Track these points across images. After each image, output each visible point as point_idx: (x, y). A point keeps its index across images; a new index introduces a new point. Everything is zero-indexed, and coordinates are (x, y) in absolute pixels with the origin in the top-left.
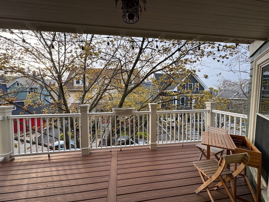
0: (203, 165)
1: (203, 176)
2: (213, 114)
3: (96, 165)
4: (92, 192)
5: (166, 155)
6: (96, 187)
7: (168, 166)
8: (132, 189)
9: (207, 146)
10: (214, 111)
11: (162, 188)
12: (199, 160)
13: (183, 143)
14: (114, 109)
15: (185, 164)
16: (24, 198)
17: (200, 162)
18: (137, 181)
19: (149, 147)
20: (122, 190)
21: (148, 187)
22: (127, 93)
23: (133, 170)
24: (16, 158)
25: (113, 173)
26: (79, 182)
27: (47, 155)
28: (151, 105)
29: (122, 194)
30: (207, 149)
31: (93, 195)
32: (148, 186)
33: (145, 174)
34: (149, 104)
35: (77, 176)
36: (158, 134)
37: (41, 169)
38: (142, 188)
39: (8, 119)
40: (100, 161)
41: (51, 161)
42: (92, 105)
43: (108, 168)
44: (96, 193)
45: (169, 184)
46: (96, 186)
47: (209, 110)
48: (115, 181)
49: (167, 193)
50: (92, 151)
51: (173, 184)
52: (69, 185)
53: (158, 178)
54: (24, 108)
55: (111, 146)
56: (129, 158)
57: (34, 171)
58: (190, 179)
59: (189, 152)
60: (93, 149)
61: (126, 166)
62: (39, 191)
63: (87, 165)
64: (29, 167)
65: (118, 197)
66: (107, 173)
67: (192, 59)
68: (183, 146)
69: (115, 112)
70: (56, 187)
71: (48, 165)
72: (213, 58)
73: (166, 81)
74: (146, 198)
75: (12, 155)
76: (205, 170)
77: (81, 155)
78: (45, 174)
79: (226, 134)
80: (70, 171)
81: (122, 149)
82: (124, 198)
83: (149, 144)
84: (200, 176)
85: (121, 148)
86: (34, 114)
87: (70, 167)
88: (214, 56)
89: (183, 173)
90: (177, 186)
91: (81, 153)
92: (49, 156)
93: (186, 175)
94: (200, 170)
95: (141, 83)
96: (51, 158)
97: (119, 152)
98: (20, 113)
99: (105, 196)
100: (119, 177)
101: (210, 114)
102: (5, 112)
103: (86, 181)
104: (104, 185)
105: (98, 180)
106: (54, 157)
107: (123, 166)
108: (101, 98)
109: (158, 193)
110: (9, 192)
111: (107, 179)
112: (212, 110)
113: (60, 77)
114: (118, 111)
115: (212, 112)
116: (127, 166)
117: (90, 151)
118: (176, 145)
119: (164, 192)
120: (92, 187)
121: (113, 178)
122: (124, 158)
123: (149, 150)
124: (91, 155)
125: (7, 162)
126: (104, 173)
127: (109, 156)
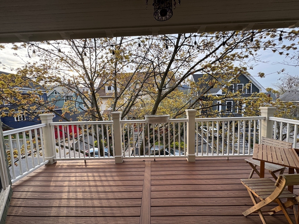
0: (254, 184)
1: (255, 197)
2: (270, 123)
3: (130, 174)
4: (126, 200)
5: (207, 168)
6: (130, 195)
7: (209, 182)
8: (167, 202)
9: (260, 161)
10: (272, 118)
11: (201, 205)
12: (250, 177)
13: (228, 157)
14: (147, 116)
15: (230, 181)
16: (66, 198)
17: (250, 180)
18: (172, 194)
19: (187, 158)
20: (157, 202)
21: (185, 202)
22: (161, 99)
23: (168, 182)
24: (58, 162)
25: (147, 184)
26: (113, 189)
27: (83, 161)
28: (188, 111)
29: (156, 205)
30: (260, 166)
31: (127, 203)
32: (185, 201)
33: (181, 188)
34: (187, 110)
35: (112, 183)
36: (197, 144)
37: (79, 173)
38: (178, 202)
39: (50, 126)
40: (133, 170)
41: (87, 167)
42: (124, 111)
43: (141, 178)
44: (130, 201)
45: (210, 202)
46: (129, 194)
47: (265, 118)
48: (148, 192)
49: (207, 210)
50: (125, 160)
51: (214, 202)
52: (105, 191)
53: (197, 194)
54: (62, 116)
55: (144, 156)
56: (163, 169)
57: (73, 175)
58: (237, 198)
59: (236, 168)
60: (126, 158)
61: (161, 177)
62: (78, 193)
63: (121, 173)
64: (69, 171)
65: (152, 208)
66: (141, 183)
67: (242, 54)
68: (228, 160)
69: (148, 119)
70: (92, 191)
71: (85, 170)
72: (273, 50)
73: (207, 83)
74: (183, 213)
75: (54, 158)
76: (257, 190)
77: (115, 163)
78: (83, 179)
79: (289, 148)
80: (104, 178)
81: (156, 160)
82: (159, 210)
83: (186, 155)
84: (250, 197)
85: (155, 158)
86: (70, 121)
87: (104, 173)
88: (274, 47)
89: (228, 192)
90: (220, 205)
91: (114, 160)
92: (85, 162)
93: (231, 194)
94: (249, 189)
95: (177, 86)
96: (87, 164)
97: (152, 163)
98: (59, 121)
99: (139, 206)
100: (153, 188)
101: (266, 122)
102: (47, 120)
103: (120, 189)
104: (137, 195)
105: (132, 189)
106: (90, 163)
107: (157, 177)
108: (133, 104)
109: (197, 209)
110: (54, 191)
111: (140, 188)
112: (270, 117)
113: (92, 84)
114: (151, 119)
115: (270, 119)
116: (161, 178)
117: (123, 159)
118: (220, 158)
119: (203, 209)
120: (125, 195)
121: (147, 189)
122: (158, 169)
123: (186, 162)
124: (124, 163)
125: (51, 165)
126: (137, 183)
127: (142, 166)
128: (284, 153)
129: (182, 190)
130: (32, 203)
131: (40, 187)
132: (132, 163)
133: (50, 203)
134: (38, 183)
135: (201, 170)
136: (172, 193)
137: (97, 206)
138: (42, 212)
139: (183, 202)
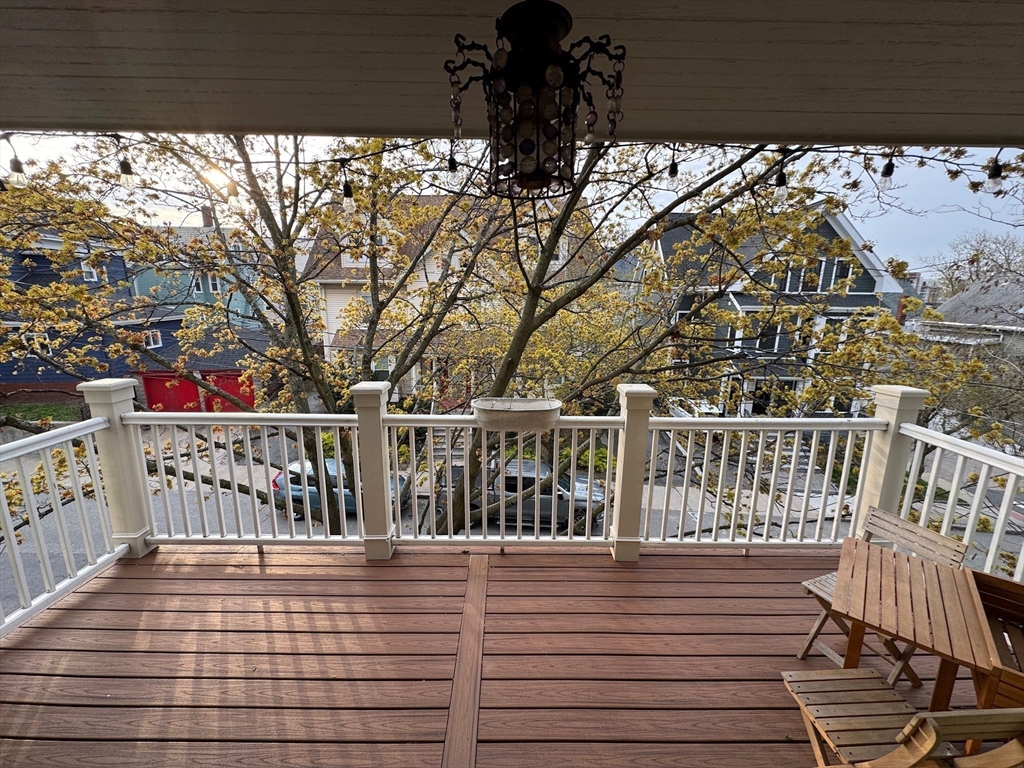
0: (826, 696)
2: (901, 442)
3: (413, 605)
4: (397, 713)
5: (672, 590)
6: (409, 694)
7: (678, 644)
8: (533, 724)
10: (911, 430)
13: (747, 547)
15: (746, 645)
16: (186, 703)
18: (553, 693)
19: (611, 548)
20: (499, 724)
21: (592, 725)
22: (535, 323)
24: (162, 548)
25: (470, 645)
26: (353, 668)
27: (254, 548)
28: (627, 391)
29: (496, 738)
31: (398, 725)
32: (594, 720)
34: (623, 388)
35: (350, 644)
37: (239, 600)
38: (568, 724)
39: (125, 426)
40: (427, 589)
41: (268, 571)
42: (405, 355)
43: (452, 623)
45: (674, 726)
46: (408, 691)
47: (888, 425)
48: (473, 681)
49: (662, 760)
50: (399, 549)
51: (688, 725)
52: (324, 676)
53: (636, 693)
54: (178, 366)
55: (468, 537)
56: (529, 588)
57: (216, 604)
58: (763, 713)
60: (405, 541)
61: (519, 623)
62: (232, 684)
63: (383, 602)
64: (201, 587)
65: (483, 748)
66: (448, 644)
68: (747, 556)
69: (483, 417)
70: (281, 675)
71: (259, 587)
72: (950, 172)
73: (703, 259)
75: (149, 537)
77: (363, 560)
78: (249, 621)
80: (325, 619)
81: (507, 550)
82: (503, 755)
83: (610, 539)
85: (503, 545)
87: (326, 602)
91: (363, 548)
92: (261, 553)
93: (746, 693)
94: (809, 713)
96: (268, 560)
97: (496, 561)
99: (438, 739)
100: (491, 667)
101: (889, 438)
102: (112, 404)
104: (435, 693)
105: (416, 668)
106: (277, 557)
107: (506, 623)
108: (435, 332)
109: (630, 754)
110: (144, 675)
111: (445, 668)
112: (902, 425)
114: (494, 416)
115: (902, 431)
116: (521, 624)
117: (395, 547)
118: (720, 552)
119: (651, 753)
120: (396, 693)
121: (468, 669)
122: (511, 589)
123: (608, 564)
124: (396, 562)
125: (139, 562)
126: (436, 644)
127: (459, 573)
128: (937, 592)
129: (586, 676)
130: (64, 725)
131: (94, 656)
132: (424, 560)
133: (128, 723)
134: (88, 640)
135: (654, 595)
136: (553, 690)
137: (294, 738)
138: (99, 760)
139: (587, 724)
